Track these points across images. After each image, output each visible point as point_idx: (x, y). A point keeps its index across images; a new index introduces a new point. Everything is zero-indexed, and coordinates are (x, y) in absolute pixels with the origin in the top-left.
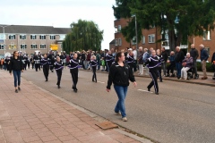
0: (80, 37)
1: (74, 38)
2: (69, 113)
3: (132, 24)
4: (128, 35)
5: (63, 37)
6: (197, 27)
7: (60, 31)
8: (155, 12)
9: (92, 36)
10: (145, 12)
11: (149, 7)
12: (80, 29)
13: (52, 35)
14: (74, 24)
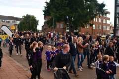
0: (27, 23)
1: (24, 23)
2: (14, 68)
3: (52, 19)
4: (50, 24)
5: (18, 22)
6: (82, 24)
7: (17, 19)
8: (62, 15)
9: (33, 23)
10: (58, 15)
11: (60, 12)
12: (27, 19)
13: (13, 21)
14: (24, 16)
